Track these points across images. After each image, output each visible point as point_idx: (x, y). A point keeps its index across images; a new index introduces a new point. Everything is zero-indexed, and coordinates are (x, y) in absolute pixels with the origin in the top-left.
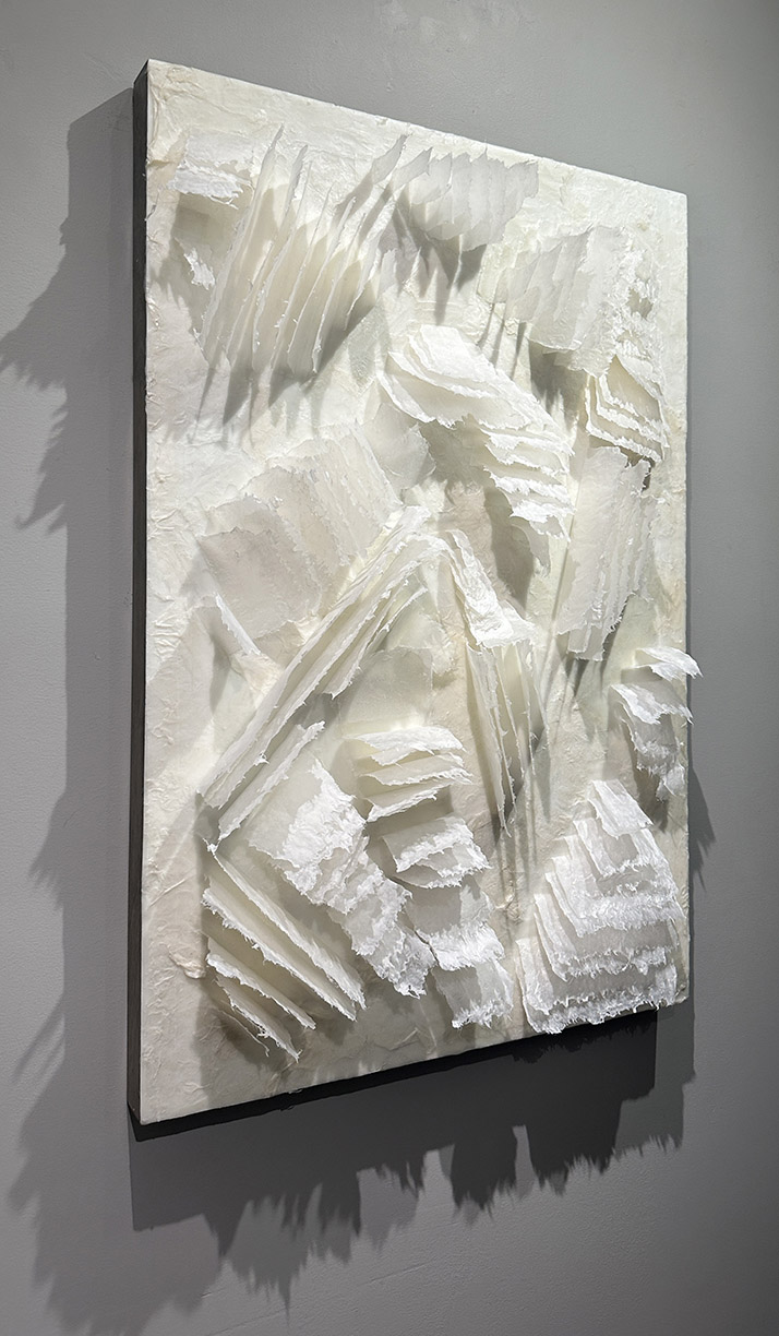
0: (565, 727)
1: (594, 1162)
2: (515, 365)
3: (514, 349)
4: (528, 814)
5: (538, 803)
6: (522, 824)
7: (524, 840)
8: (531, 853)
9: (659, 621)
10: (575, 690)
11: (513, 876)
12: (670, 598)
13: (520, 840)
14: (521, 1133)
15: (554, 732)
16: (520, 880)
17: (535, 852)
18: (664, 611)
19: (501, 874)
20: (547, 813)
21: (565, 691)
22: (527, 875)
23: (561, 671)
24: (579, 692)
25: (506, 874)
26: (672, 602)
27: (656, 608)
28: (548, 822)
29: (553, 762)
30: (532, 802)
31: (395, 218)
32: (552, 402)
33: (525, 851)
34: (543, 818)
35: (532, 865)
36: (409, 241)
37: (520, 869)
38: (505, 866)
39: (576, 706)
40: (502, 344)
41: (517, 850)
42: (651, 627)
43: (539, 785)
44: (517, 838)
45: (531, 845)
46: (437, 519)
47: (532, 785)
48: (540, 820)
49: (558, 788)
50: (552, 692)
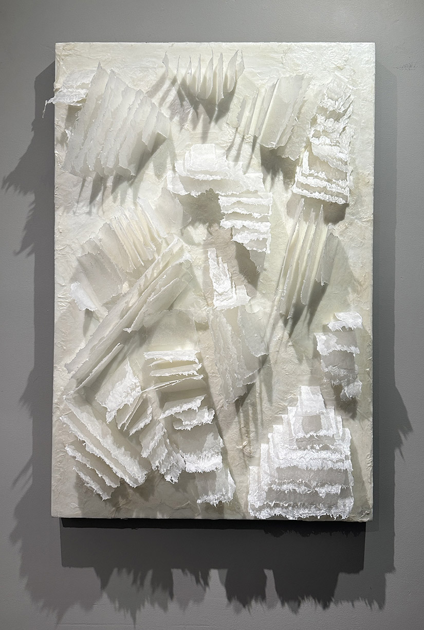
0: (283, 355)
1: (319, 602)
2: (251, 158)
3: (251, 150)
4: (258, 400)
5: (264, 395)
6: (254, 405)
7: (255, 413)
8: (259, 421)
9: (351, 297)
10: (290, 335)
11: (248, 432)
12: (360, 283)
13: (252, 414)
14: (269, 574)
15: (275, 357)
16: (252, 435)
17: (262, 421)
18: (355, 290)
19: (240, 430)
20: (270, 400)
21: (283, 335)
22: (257, 432)
23: (281, 324)
24: (293, 336)
25: (244, 430)
26: (361, 285)
27: (350, 290)
28: (271, 406)
29: (274, 373)
30: (260, 393)
31: (179, 93)
32: (275, 176)
33: (255, 420)
34: (267, 402)
35: (260, 427)
36: (186, 103)
37: (252, 428)
38: (242, 426)
39: (290, 344)
40: (243, 148)
41: (251, 419)
42: (345, 301)
43: (266, 385)
44: (250, 412)
45: (259, 416)
46: (202, 243)
47: (261, 385)
48: (266, 404)
49: (277, 388)
50: (274, 335)
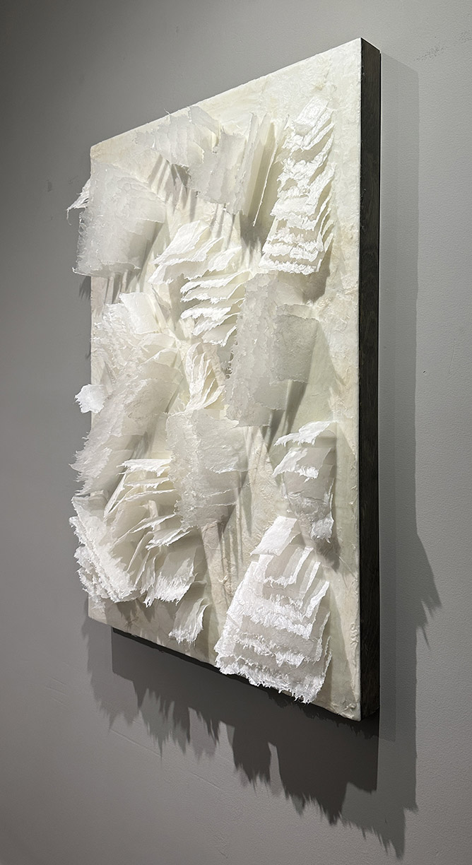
0: (261, 473)
2: (232, 230)
3: (231, 220)
4: (238, 527)
5: (244, 521)
6: (234, 532)
7: (235, 543)
8: (239, 554)
9: (333, 400)
10: (268, 448)
11: (229, 565)
12: (342, 381)
15: (254, 476)
16: (233, 569)
17: (242, 554)
18: (338, 392)
19: (222, 560)
20: (249, 529)
21: (261, 448)
22: (237, 567)
23: (259, 434)
24: (271, 450)
26: (343, 384)
27: (331, 390)
28: (250, 536)
29: (253, 496)
30: (240, 519)
31: (173, 170)
32: (254, 248)
33: (236, 551)
34: (247, 532)
35: (240, 561)
36: (178, 180)
37: (233, 562)
38: (224, 556)
39: (268, 460)
40: (224, 220)
41: (231, 549)
42: (327, 405)
43: (245, 510)
44: (231, 540)
45: (239, 548)
47: (240, 509)
48: (245, 534)
49: (257, 514)
50: (253, 449)
